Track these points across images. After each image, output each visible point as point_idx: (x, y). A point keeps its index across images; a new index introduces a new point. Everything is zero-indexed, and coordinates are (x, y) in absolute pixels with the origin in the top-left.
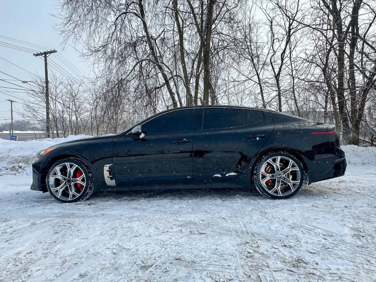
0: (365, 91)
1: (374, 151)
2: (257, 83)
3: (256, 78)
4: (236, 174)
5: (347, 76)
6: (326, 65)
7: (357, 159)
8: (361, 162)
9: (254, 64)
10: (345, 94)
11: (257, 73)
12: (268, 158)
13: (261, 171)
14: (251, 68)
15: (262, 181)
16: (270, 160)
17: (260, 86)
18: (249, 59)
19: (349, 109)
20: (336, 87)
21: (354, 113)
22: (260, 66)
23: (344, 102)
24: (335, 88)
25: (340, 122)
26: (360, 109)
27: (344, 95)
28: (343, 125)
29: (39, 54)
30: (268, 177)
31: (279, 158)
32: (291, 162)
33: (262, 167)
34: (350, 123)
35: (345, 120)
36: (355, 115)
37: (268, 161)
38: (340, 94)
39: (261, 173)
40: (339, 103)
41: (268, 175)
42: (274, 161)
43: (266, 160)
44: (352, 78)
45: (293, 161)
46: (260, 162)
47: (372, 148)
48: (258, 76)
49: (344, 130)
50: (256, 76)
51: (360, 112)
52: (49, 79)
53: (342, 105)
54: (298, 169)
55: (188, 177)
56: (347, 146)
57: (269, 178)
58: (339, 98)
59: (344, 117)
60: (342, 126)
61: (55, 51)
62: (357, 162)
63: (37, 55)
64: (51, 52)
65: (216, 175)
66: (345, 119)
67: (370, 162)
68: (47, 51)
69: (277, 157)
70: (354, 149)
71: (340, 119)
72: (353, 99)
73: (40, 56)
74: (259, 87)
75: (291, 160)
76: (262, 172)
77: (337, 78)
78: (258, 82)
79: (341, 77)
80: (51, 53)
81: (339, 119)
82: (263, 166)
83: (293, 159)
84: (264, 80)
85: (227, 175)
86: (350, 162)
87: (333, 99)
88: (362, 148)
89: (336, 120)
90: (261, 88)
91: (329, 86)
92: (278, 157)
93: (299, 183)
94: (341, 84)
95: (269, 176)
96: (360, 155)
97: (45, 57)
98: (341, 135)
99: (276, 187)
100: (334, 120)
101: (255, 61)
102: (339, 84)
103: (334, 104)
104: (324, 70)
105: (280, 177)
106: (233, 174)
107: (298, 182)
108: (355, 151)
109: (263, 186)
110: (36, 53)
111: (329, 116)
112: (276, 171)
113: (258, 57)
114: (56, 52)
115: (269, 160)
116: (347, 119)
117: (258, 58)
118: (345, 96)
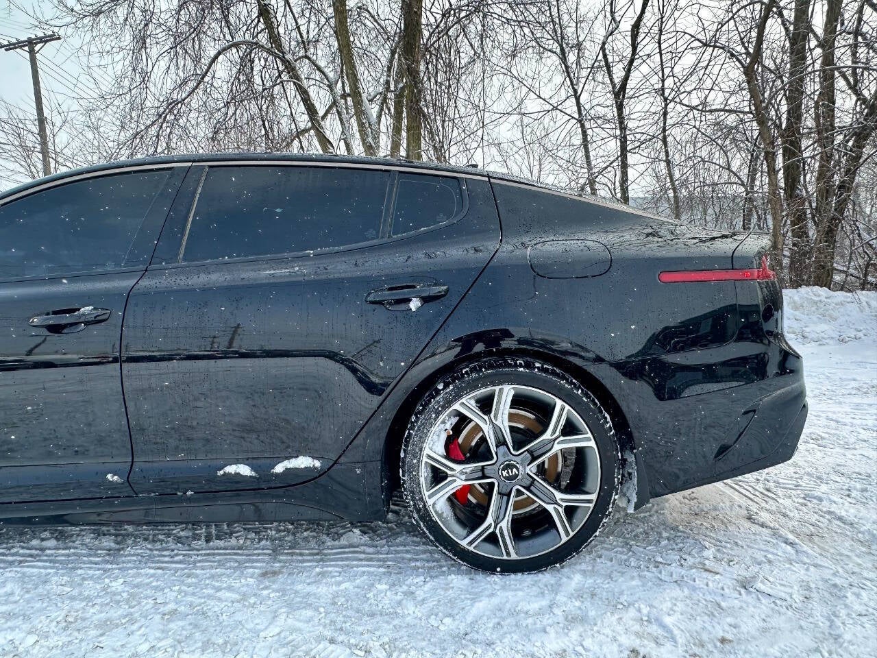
0: (861, 135)
1: (873, 303)
2: (573, 117)
3: (571, 106)
4: (317, 464)
5: (813, 87)
6: (757, 56)
7: (824, 327)
8: (836, 335)
9: (567, 67)
10: (805, 143)
11: (575, 91)
12: (457, 396)
13: (427, 451)
14: (559, 78)
15: (430, 497)
16: (467, 404)
17: (583, 126)
18: (555, 53)
19: (811, 188)
20: (781, 124)
21: (827, 199)
22: (584, 73)
23: (798, 167)
24: (779, 127)
25: (786, 221)
26: (840, 187)
27: (800, 147)
28: (793, 231)
29: (14, 44)
30: (460, 475)
31: (507, 393)
32: (562, 410)
33: (431, 435)
34: (810, 224)
35: (799, 218)
36: (827, 204)
37: (457, 406)
38: (792, 143)
39: (425, 459)
40: (787, 169)
41: (458, 468)
42: (486, 405)
43: (449, 403)
44: (828, 94)
45: (567, 407)
46: (421, 413)
47: (867, 296)
48: (578, 99)
49: (794, 245)
50: (574, 100)
51: (841, 194)
52: (46, 113)
53: (793, 174)
54: (592, 444)
55: (109, 476)
56: (799, 289)
57: (459, 483)
58: (788, 154)
59: (797, 210)
60: (790, 234)
61: (54, 37)
62: (826, 336)
63: (10, 47)
64: (45, 40)
65: (231, 469)
66: (800, 216)
67: (860, 334)
68: (33, 37)
69: (497, 388)
70: (816, 299)
71: (787, 215)
72: (826, 158)
73: (18, 50)
74: (580, 130)
75: (559, 403)
76: (429, 457)
77: (785, 95)
78: (576, 116)
79: (795, 95)
80: (46, 42)
81: (784, 214)
82: (434, 429)
83: (568, 398)
84: (592, 112)
85: (279, 469)
86: (807, 335)
87: (770, 157)
88: (840, 295)
89: (774, 218)
90: (584, 134)
91: (761, 119)
92: (501, 390)
93: (592, 505)
94: (795, 114)
95: (462, 473)
96: (835, 314)
97: (32, 53)
98: (785, 256)
99: (490, 520)
100: (770, 218)
101: (572, 58)
102: (789, 111)
103: (772, 172)
104: (749, 72)
105: (510, 478)
106: (303, 462)
107: (589, 501)
108: (822, 305)
109: (436, 518)
110: (6, 43)
111: (756, 208)
112: (493, 449)
113: (579, 46)
114: (59, 38)
115: (463, 400)
116: (805, 213)
117: (579, 50)
118: (803, 149)
